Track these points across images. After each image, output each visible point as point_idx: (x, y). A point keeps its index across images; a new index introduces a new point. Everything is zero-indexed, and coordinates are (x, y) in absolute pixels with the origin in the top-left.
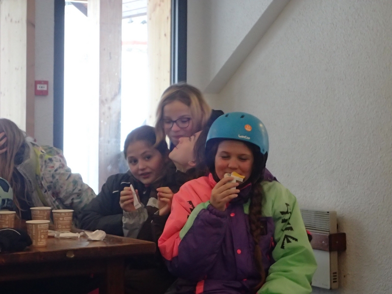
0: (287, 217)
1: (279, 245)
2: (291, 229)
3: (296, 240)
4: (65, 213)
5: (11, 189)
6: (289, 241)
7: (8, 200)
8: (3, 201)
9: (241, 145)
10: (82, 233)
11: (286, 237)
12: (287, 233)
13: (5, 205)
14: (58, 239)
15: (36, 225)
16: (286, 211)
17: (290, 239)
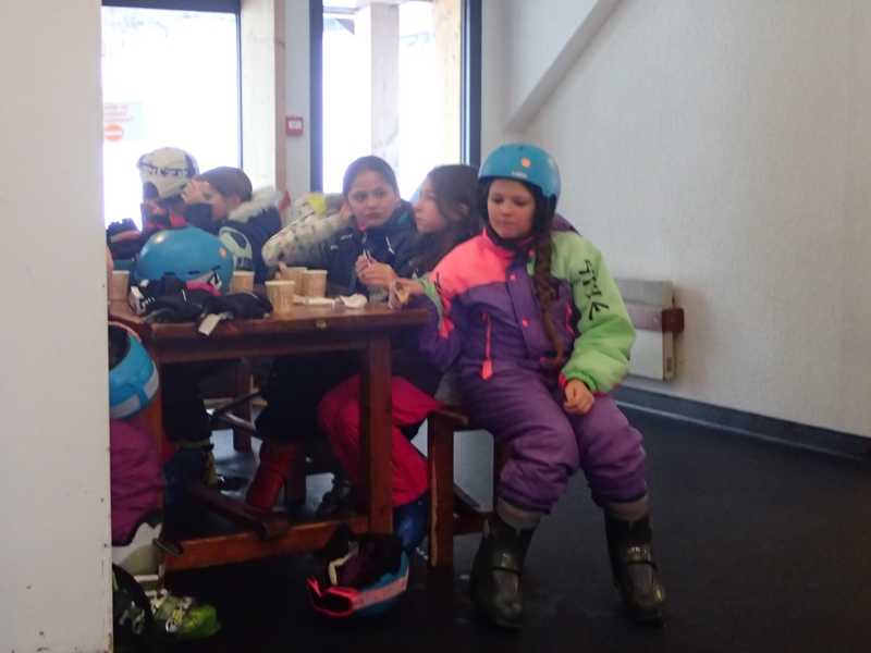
0: (588, 277)
1: (585, 316)
2: (599, 293)
3: (607, 307)
4: (317, 275)
5: (248, 245)
6: (597, 310)
7: (245, 259)
8: (239, 260)
9: (517, 184)
10: (337, 300)
11: (594, 304)
12: (596, 299)
13: (242, 265)
14: (307, 306)
15: (277, 287)
16: (585, 269)
17: (599, 307)
